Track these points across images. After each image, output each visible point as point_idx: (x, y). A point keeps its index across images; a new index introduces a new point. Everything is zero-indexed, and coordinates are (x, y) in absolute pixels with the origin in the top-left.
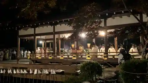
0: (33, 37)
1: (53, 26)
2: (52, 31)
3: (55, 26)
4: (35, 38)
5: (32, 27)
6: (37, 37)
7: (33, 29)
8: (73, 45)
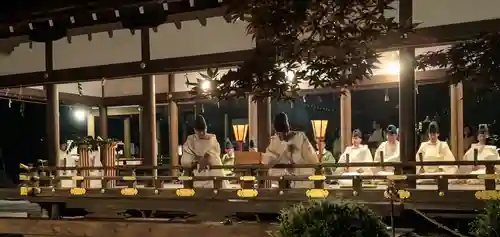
0: (41, 88)
1: (138, 32)
2: (138, 57)
3: (151, 30)
4: (50, 92)
5: (35, 37)
6: (61, 88)
7: (40, 46)
8: (240, 130)
